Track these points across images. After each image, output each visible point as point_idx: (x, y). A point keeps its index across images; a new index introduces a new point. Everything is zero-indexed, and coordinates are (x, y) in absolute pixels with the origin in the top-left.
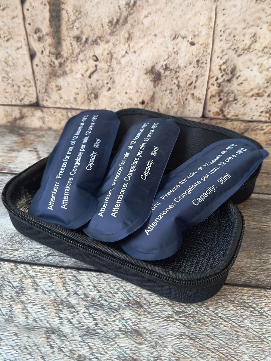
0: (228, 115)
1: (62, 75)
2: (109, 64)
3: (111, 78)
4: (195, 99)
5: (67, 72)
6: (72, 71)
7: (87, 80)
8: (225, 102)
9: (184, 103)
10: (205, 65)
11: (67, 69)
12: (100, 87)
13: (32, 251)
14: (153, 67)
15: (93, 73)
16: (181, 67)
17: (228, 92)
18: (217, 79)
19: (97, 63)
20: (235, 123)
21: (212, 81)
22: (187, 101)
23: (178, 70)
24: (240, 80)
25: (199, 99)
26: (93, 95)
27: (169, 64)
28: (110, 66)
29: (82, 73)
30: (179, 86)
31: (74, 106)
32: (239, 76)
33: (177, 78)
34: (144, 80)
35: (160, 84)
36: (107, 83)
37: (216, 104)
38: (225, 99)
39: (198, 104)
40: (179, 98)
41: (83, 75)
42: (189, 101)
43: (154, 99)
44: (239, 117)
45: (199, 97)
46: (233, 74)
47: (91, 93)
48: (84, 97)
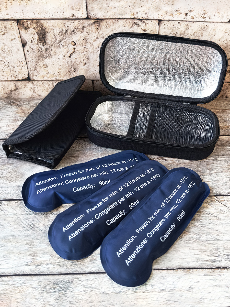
1: (48, 57)
2: (84, 46)
3: (86, 56)
5: (52, 55)
6: (55, 53)
7: (68, 59)
11: (52, 52)
12: (78, 63)
15: (72, 54)
19: (75, 47)
29: (64, 54)
31: (58, 78)
36: (84, 60)
47: (71, 68)
48: (66, 71)
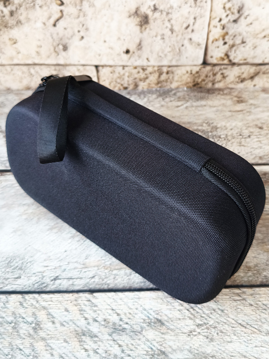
0: (234, 59)
1: (16, 25)
2: (79, 8)
3: (83, 25)
4: (194, 44)
5: (23, 22)
6: (28, 20)
7: (52, 29)
8: (231, 46)
9: (179, 50)
10: (205, 4)
11: (22, 18)
12: (69, 36)
13: (36, 276)
14: (137, 9)
15: (58, 20)
16: (174, 8)
17: (234, 35)
18: (220, 20)
19: (62, 8)
20: (244, 67)
21: (215, 22)
22: (183, 48)
23: (170, 11)
24: (249, 20)
25: (199, 45)
26: (61, 47)
27: (159, 4)
28: (80, 10)
29: (44, 21)
30: (172, 31)
31: (37, 62)
32: (248, 15)
33: (169, 21)
34: (127, 25)
35: (148, 29)
36: (79, 31)
37: (219, 49)
38: (230, 42)
39: (198, 50)
40: (174, 45)
41: (44, 24)
42: (186, 48)
43: (141, 48)
44: (248, 60)
45: (198, 43)
46: (241, 13)
47: (58, 45)
48: (50, 50)
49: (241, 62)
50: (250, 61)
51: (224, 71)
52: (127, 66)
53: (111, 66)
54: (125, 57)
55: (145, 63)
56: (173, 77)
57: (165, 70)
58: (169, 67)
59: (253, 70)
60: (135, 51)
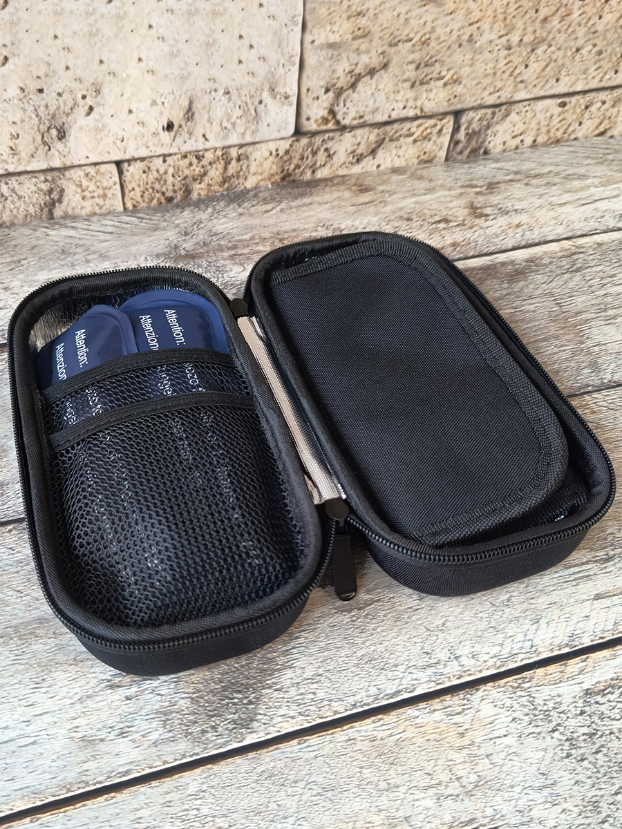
0: (344, 118)
4: (278, 97)
8: (336, 94)
9: (256, 111)
12: (67, 110)
20: (359, 132)
22: (263, 106)
25: (287, 97)
26: (54, 132)
29: (21, 84)
31: (11, 169)
36: (84, 97)
37: (320, 101)
38: (336, 86)
39: (285, 108)
40: (246, 103)
41: (22, 89)
42: (266, 106)
43: (193, 115)
44: (366, 118)
45: (286, 93)
47: (49, 128)
48: (34, 141)
49: (355, 122)
50: (369, 118)
51: (330, 144)
52: (170, 155)
53: (142, 159)
54: (166, 137)
55: (201, 145)
56: (248, 166)
57: (234, 153)
58: (241, 146)
59: (373, 136)
60: (183, 123)
